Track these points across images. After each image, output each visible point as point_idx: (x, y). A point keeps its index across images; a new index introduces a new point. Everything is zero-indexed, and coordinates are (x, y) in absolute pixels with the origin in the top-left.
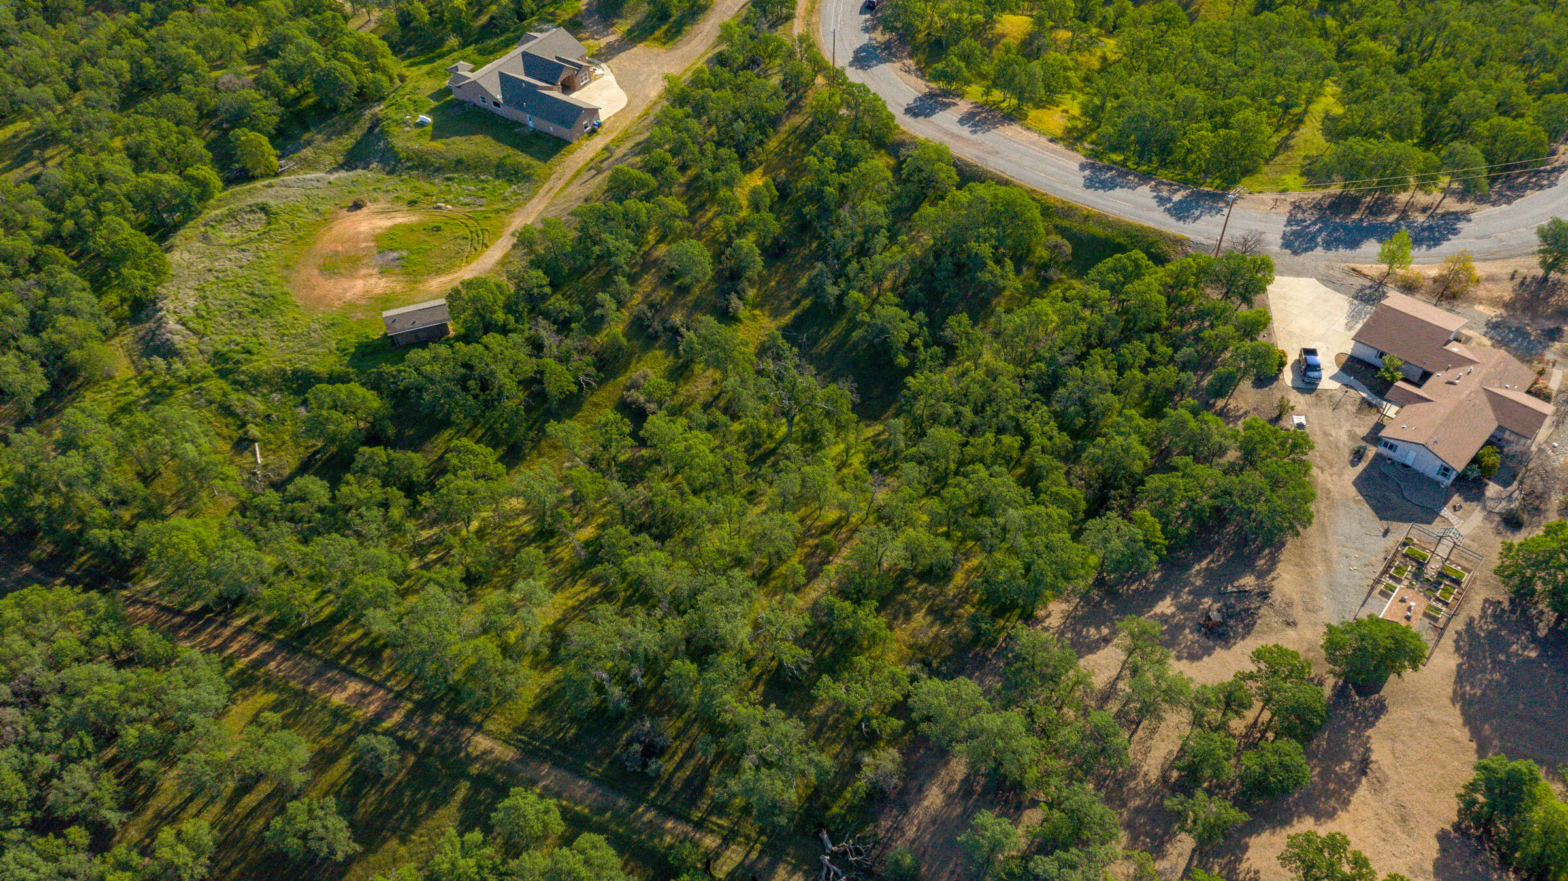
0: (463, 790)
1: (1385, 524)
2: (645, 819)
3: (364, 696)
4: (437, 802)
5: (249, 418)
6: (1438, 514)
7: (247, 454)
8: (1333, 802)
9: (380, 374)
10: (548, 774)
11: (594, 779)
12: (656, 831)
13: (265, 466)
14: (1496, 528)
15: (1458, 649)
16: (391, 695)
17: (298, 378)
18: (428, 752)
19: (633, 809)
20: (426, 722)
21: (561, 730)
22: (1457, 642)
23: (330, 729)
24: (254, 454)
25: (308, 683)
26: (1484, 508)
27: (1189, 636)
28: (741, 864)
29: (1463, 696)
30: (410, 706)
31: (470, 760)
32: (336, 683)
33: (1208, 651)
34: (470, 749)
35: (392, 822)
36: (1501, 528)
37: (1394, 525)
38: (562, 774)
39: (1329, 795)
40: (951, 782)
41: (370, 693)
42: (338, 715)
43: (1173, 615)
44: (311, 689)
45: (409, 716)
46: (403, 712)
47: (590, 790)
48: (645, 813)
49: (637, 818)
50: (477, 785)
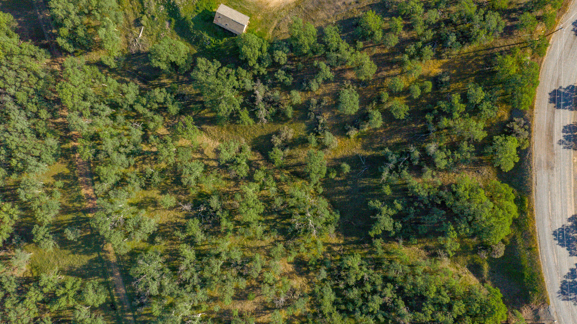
0: (95, 255)
2: (128, 318)
3: (90, 197)
4: (86, 252)
5: (146, 12)
7: (138, 28)
9: (202, 35)
10: (117, 277)
11: (126, 292)
13: (141, 40)
17: (174, 7)
18: (94, 236)
19: (128, 311)
23: (73, 202)
24: (140, 31)
25: (81, 175)
31: (103, 250)
32: (87, 184)
34: (105, 246)
35: (71, 246)
38: (121, 280)
42: (79, 199)
44: (80, 179)
47: (123, 294)
48: (129, 316)
49: (127, 316)
50: (99, 260)
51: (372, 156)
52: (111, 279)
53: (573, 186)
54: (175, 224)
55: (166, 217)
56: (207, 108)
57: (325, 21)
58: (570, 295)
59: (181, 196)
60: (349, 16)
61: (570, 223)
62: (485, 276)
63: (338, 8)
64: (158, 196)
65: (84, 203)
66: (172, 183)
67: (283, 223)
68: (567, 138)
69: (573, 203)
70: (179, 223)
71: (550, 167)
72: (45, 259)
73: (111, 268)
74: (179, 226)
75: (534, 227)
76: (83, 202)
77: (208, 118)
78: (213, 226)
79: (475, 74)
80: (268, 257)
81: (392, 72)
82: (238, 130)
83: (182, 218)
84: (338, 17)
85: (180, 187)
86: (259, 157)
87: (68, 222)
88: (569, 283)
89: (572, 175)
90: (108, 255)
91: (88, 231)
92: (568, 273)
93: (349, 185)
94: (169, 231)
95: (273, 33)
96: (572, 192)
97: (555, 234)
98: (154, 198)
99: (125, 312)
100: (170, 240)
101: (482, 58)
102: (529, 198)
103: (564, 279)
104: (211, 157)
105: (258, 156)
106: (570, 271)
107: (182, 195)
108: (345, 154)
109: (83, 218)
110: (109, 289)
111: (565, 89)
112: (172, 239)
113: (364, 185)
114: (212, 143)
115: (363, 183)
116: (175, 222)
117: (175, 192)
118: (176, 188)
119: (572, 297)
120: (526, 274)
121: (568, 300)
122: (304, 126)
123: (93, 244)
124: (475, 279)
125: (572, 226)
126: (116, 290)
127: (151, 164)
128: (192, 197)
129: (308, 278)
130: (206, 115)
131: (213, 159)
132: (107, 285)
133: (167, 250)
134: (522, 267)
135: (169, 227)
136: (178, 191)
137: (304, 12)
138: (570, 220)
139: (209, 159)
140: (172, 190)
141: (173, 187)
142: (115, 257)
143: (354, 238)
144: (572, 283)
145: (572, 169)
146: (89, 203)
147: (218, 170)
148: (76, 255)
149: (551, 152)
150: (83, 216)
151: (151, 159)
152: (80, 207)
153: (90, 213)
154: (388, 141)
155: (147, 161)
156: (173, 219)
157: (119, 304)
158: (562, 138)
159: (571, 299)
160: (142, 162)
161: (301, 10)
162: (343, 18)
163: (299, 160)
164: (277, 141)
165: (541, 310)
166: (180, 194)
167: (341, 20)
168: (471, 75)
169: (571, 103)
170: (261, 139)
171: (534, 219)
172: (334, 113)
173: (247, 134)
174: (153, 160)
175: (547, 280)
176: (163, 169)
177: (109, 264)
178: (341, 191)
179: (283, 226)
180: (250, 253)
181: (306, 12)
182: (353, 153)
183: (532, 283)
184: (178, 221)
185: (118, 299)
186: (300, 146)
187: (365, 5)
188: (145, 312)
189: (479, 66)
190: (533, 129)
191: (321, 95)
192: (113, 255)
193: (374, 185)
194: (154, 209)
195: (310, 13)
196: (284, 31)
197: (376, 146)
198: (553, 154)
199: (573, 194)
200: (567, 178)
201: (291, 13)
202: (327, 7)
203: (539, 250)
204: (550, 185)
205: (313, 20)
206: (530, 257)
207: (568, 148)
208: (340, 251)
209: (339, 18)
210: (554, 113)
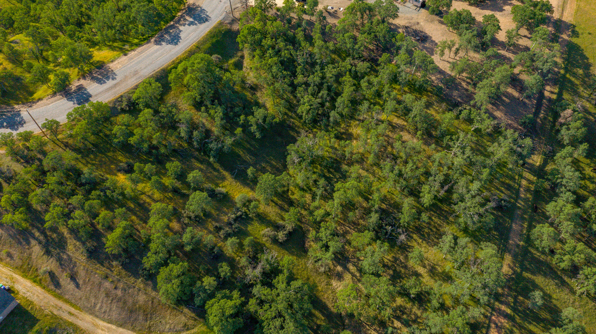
0: (526, 275)
2: (523, 204)
3: (497, 326)
10: (513, 240)
11: (512, 222)
12: (526, 200)
16: (494, 313)
18: (516, 291)
19: (519, 208)
20: (503, 295)
21: (494, 237)
28: (529, 173)
30: (497, 303)
31: (515, 272)
34: (510, 273)
38: (511, 235)
40: (493, 108)
41: (496, 324)
45: (501, 303)
46: (500, 305)
47: (516, 223)
48: (520, 204)
49: (524, 206)
50: (524, 268)
51: (226, 169)
52: (522, 243)
54: (426, 241)
55: (430, 251)
56: (316, 323)
57: (145, 290)
58: (204, 17)
59: (403, 261)
60: (124, 273)
61: (163, 43)
62: (237, 58)
63: (124, 290)
64: (425, 275)
65: (508, 326)
66: (403, 278)
67: (333, 175)
68: (108, 78)
69: (149, 50)
70: (420, 238)
71: (136, 73)
72: (588, 319)
73: (515, 251)
74: (423, 235)
75: (183, 54)
76: (508, 329)
77: (323, 314)
78: (392, 213)
79: (104, 154)
80: (365, 159)
81: (148, 200)
82: (306, 277)
83: (415, 240)
84: (132, 282)
85: (398, 269)
86: (309, 242)
87: (538, 326)
88: (197, 22)
90: (511, 264)
91: (520, 299)
92: (193, 25)
93: (261, 165)
94: (435, 237)
95: (195, 326)
97: (176, 44)
98: (430, 276)
99: (523, 210)
100: (439, 230)
101: (87, 159)
102: (167, 67)
103: (198, 24)
104: (350, 276)
105: (309, 244)
106: (191, 25)
107: (401, 261)
108: (242, 187)
109: (518, 315)
110: (528, 236)
111: (73, 101)
112: (437, 229)
113: (251, 157)
114: (339, 289)
115: (251, 159)
116: (424, 242)
117: (406, 267)
118: (403, 270)
120: (214, 40)
121: (208, 16)
122: (250, 228)
123: (521, 285)
124: (245, 62)
125: (164, 41)
126: (522, 231)
127: (411, 311)
128: (393, 252)
129: (347, 130)
130: (323, 318)
131: (350, 272)
132: (529, 240)
133: (448, 223)
134: (213, 44)
135: (433, 241)
136: (402, 267)
137: (151, 318)
139: (353, 275)
140: (407, 272)
141: (405, 273)
142: (505, 257)
143: (292, 134)
146: (501, 323)
147: (352, 258)
148: (548, 292)
150: (516, 316)
151: (408, 316)
152: (514, 326)
153: (507, 313)
154: (205, 169)
155: (413, 317)
156: (424, 245)
157: (525, 219)
158: (111, 80)
159: (206, 15)
160: (419, 320)
161: (152, 323)
162: (129, 277)
163: (279, 212)
164: (281, 236)
165: (227, 22)
166: (402, 263)
167: (134, 277)
168: (107, 156)
169: (82, 92)
170: (293, 252)
171: (177, 58)
172: (218, 215)
173: (301, 266)
174: (406, 313)
175: (208, 30)
176: (402, 297)
177: (515, 256)
178: (271, 166)
179: (335, 173)
180: (377, 171)
181: (149, 316)
182: (236, 182)
183: (217, 35)
184: (421, 240)
185: (524, 223)
186: (268, 218)
187: (104, 269)
188: (502, 195)
189: (96, 156)
190: (118, 96)
191: (213, 234)
192: (506, 261)
193: (244, 151)
194: (437, 267)
195: (148, 310)
196: (184, 318)
197: (216, 173)
198: (126, 77)
200: (136, 62)
201: (161, 329)
202: (131, 301)
204: (149, 65)
205: (152, 302)
206: (202, 44)
207: (114, 73)
208: (310, 133)
209: (132, 279)
210: (96, 95)
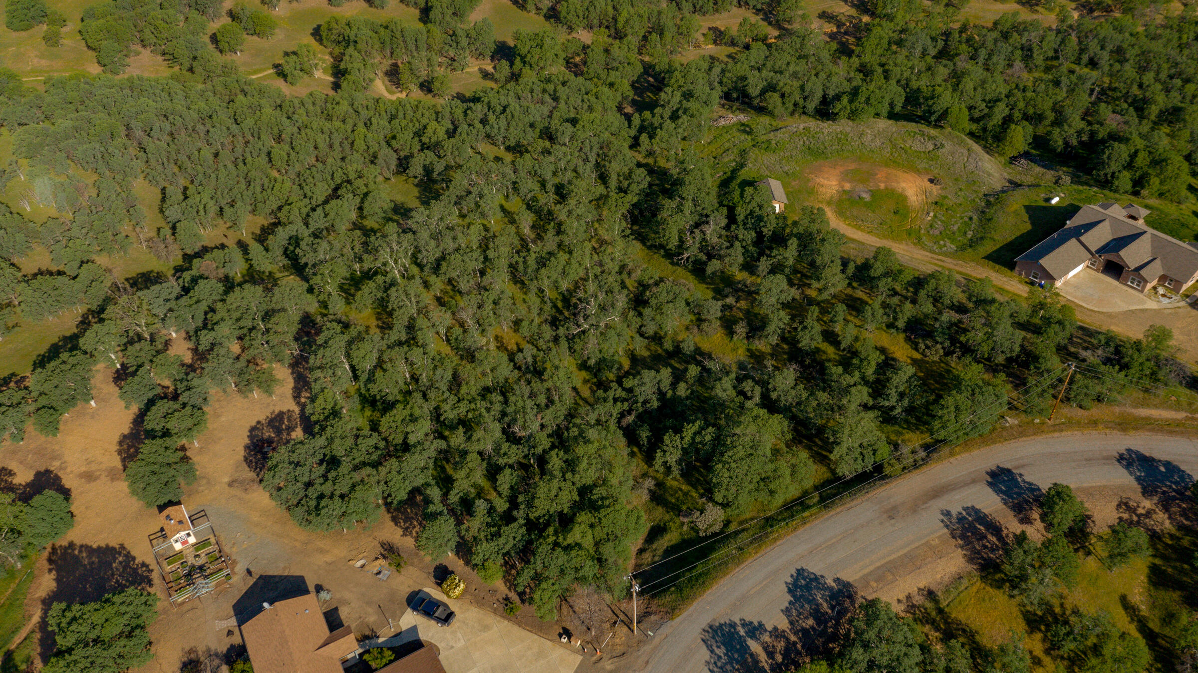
1: (256, 577)
6: (236, 615)
8: (125, 447)
14: (196, 652)
15: (144, 565)
22: (147, 566)
26: (217, 655)
27: (268, 433)
29: (120, 553)
33: (251, 437)
36: (193, 656)
37: (251, 581)
39: (129, 447)
43: (288, 434)
53: (892, 558)
58: (718, 647)
61: (833, 584)
68: (961, 519)
69: (866, 571)
71: (891, 513)
75: (779, 537)
88: (738, 633)
89: (908, 549)
92: (751, 623)
96: (883, 562)
97: (800, 572)
103: (738, 622)
106: (756, 624)
111: (1024, 481)
119: (717, 651)
121: (709, 647)
138: (837, 580)
144: (740, 637)
145: (917, 544)
149: (916, 506)
158: (954, 513)
159: (712, 651)
169: (1013, 498)
198: (914, 510)
199: (878, 564)
203: (750, 560)
204: (862, 526)
